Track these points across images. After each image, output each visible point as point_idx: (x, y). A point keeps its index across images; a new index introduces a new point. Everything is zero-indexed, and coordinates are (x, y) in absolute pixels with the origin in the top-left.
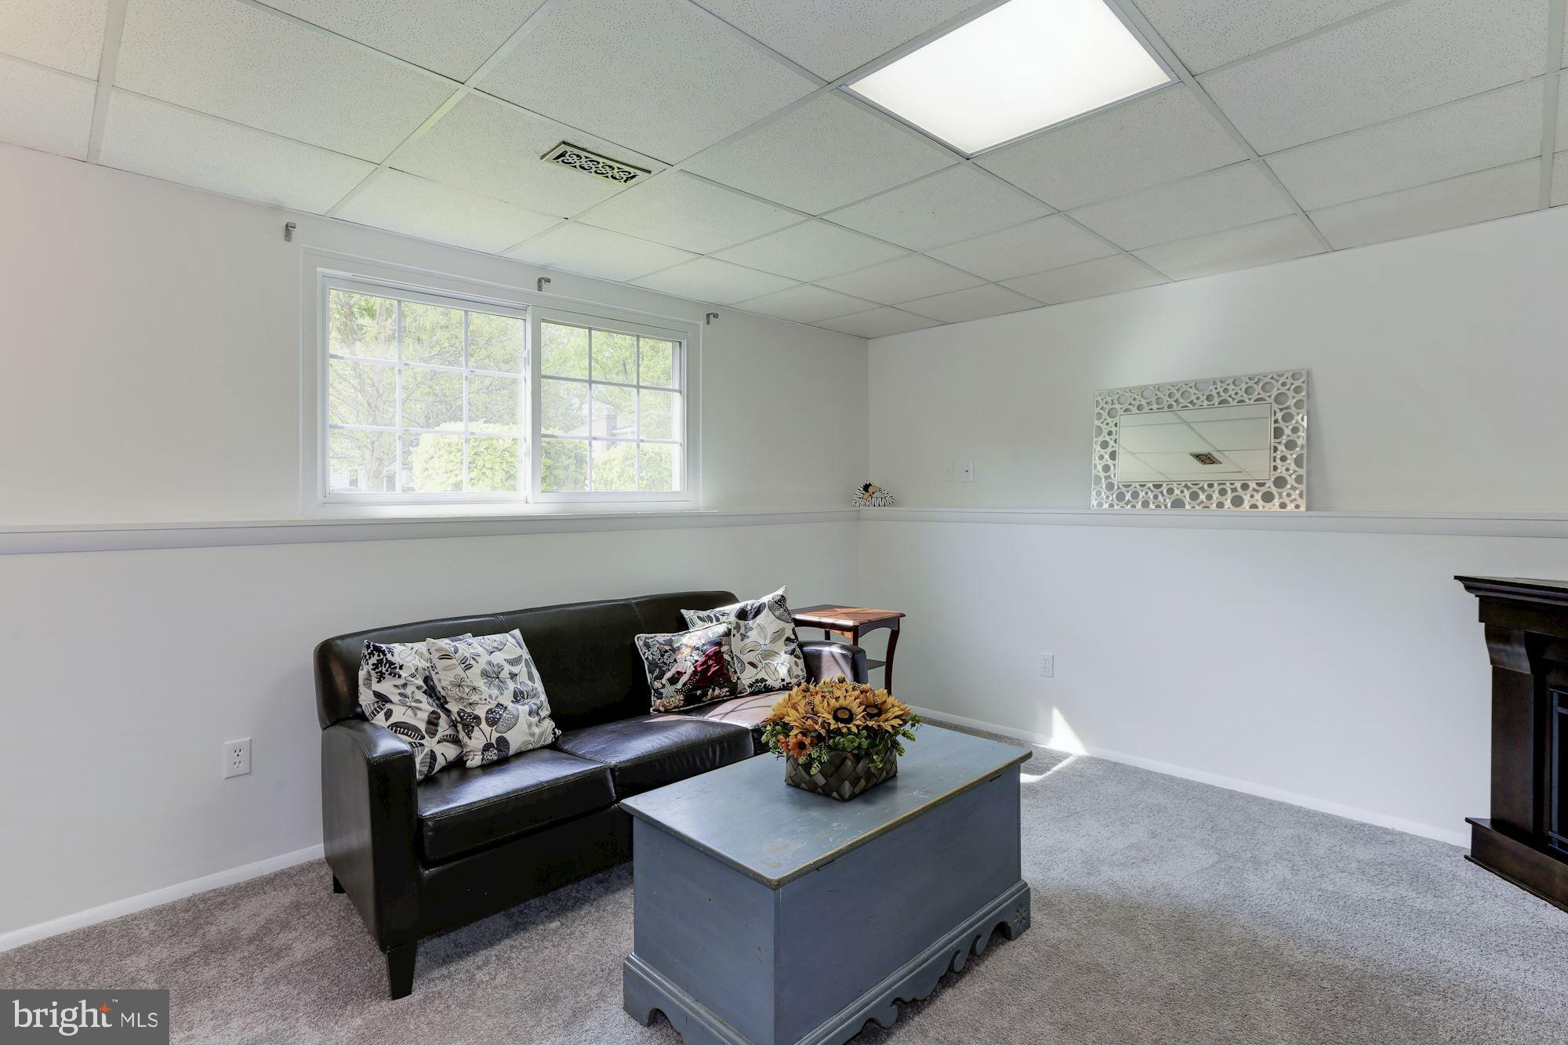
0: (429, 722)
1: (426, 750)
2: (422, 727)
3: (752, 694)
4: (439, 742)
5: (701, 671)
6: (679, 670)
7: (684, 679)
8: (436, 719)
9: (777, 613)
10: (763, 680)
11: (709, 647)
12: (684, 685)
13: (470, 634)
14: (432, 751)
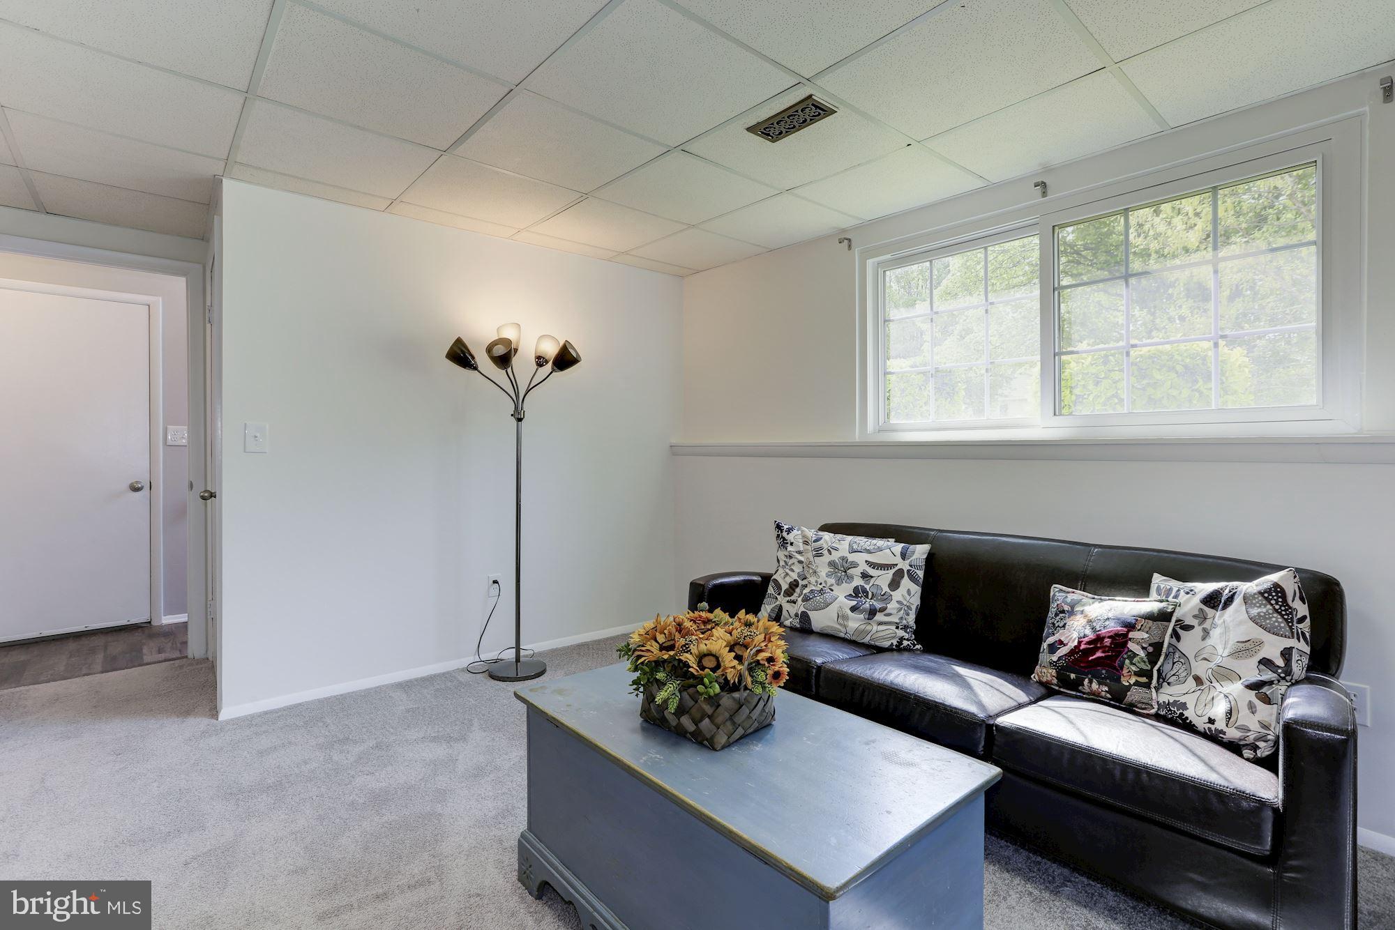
0: (791, 584)
1: (778, 603)
2: (785, 586)
3: (1157, 717)
4: (788, 602)
5: (1084, 649)
6: (1062, 639)
7: (1063, 651)
8: (794, 585)
9: (1254, 611)
10: (1184, 706)
11: (1112, 624)
12: (1060, 658)
13: (894, 540)
14: (781, 605)
